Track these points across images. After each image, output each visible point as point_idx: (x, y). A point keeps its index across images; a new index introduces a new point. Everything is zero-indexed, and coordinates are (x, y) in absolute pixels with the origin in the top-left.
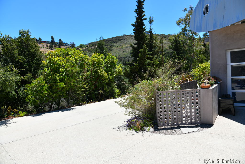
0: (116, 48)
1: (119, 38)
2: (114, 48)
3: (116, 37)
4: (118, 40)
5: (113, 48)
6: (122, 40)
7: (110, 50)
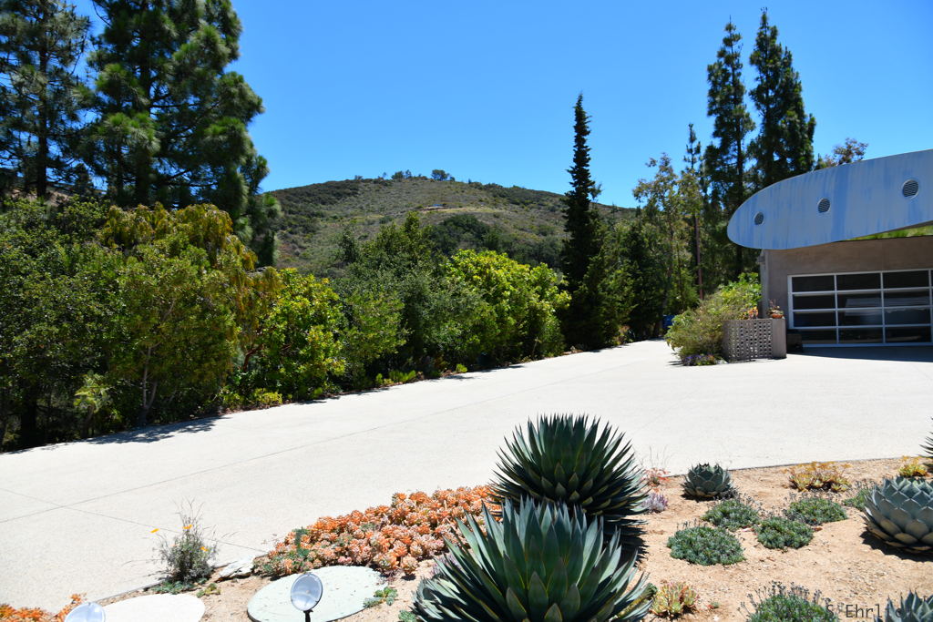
0: (329, 225)
1: (338, 188)
2: (321, 223)
3: (329, 185)
4: (335, 195)
5: (317, 225)
6: (349, 194)
7: (307, 230)
